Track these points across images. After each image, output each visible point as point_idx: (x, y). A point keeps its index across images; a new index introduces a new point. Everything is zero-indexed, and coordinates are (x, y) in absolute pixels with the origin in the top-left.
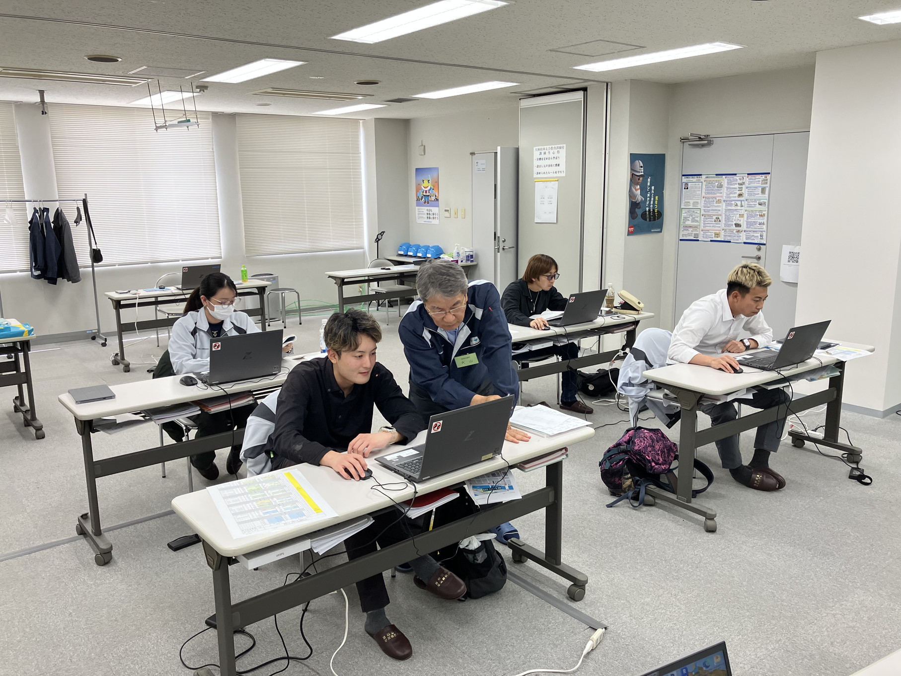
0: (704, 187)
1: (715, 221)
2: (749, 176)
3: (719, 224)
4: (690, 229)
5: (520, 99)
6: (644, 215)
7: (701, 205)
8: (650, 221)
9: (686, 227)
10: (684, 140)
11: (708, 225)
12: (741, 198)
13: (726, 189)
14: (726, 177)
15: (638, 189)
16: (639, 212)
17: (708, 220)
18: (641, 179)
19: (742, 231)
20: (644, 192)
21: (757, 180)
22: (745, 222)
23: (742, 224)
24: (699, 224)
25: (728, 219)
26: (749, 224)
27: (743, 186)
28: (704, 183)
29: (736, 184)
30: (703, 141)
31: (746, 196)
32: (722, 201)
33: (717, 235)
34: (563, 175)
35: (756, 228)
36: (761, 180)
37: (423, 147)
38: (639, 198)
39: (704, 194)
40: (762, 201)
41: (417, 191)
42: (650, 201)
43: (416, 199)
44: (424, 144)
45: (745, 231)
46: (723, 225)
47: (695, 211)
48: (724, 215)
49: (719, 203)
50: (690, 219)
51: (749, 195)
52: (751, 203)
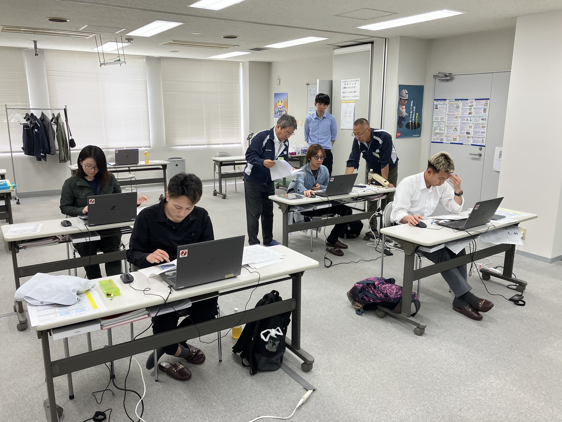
0: (448, 108)
1: (454, 130)
2: (476, 101)
3: (456, 132)
4: (438, 135)
5: (334, 49)
6: (408, 126)
7: (445, 120)
8: (412, 129)
9: (436, 134)
10: (435, 77)
11: (449, 133)
12: (470, 116)
13: (461, 109)
14: (461, 101)
15: (404, 108)
16: (404, 123)
17: (450, 129)
18: (406, 101)
19: (470, 137)
20: (408, 111)
21: (481, 103)
22: (473, 131)
23: (471, 133)
24: (444, 132)
25: (462, 128)
26: (475, 132)
27: (472, 108)
28: (448, 105)
29: (468, 106)
30: (448, 78)
31: (473, 114)
32: (459, 117)
33: (455, 139)
34: (358, 98)
35: (479, 135)
36: (483, 103)
37: (279, 80)
38: (405, 114)
39: (447, 112)
40: (484, 117)
41: (275, 108)
42: (412, 116)
43: (274, 113)
44: (279, 78)
45: (472, 137)
46: (459, 133)
47: (442, 124)
48: (459, 127)
49: (457, 118)
50: (438, 129)
51: (476, 113)
52: (477, 119)
